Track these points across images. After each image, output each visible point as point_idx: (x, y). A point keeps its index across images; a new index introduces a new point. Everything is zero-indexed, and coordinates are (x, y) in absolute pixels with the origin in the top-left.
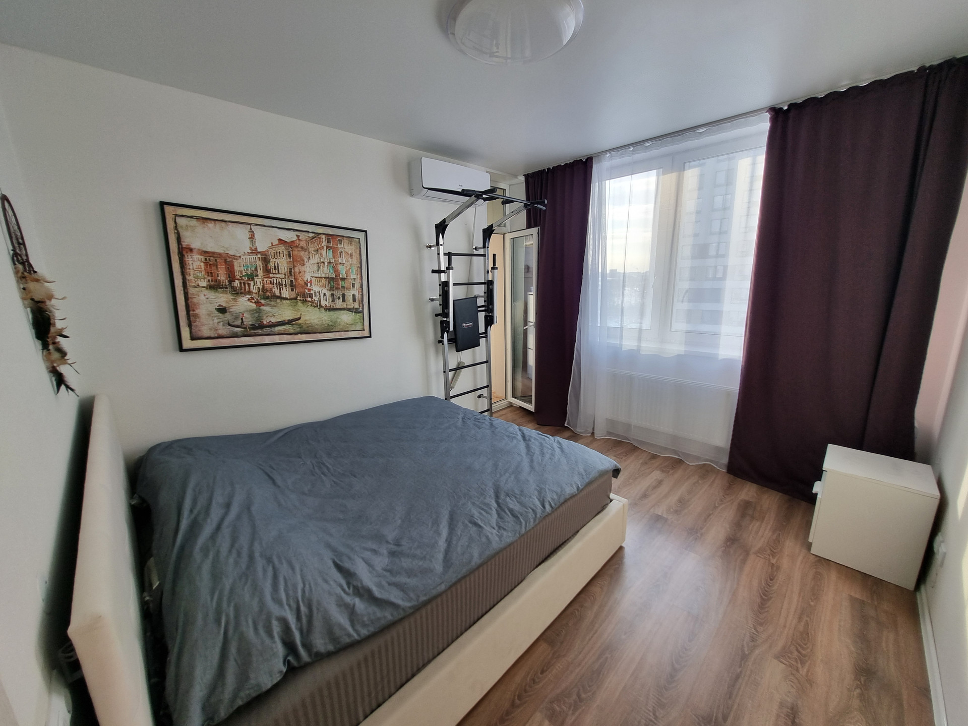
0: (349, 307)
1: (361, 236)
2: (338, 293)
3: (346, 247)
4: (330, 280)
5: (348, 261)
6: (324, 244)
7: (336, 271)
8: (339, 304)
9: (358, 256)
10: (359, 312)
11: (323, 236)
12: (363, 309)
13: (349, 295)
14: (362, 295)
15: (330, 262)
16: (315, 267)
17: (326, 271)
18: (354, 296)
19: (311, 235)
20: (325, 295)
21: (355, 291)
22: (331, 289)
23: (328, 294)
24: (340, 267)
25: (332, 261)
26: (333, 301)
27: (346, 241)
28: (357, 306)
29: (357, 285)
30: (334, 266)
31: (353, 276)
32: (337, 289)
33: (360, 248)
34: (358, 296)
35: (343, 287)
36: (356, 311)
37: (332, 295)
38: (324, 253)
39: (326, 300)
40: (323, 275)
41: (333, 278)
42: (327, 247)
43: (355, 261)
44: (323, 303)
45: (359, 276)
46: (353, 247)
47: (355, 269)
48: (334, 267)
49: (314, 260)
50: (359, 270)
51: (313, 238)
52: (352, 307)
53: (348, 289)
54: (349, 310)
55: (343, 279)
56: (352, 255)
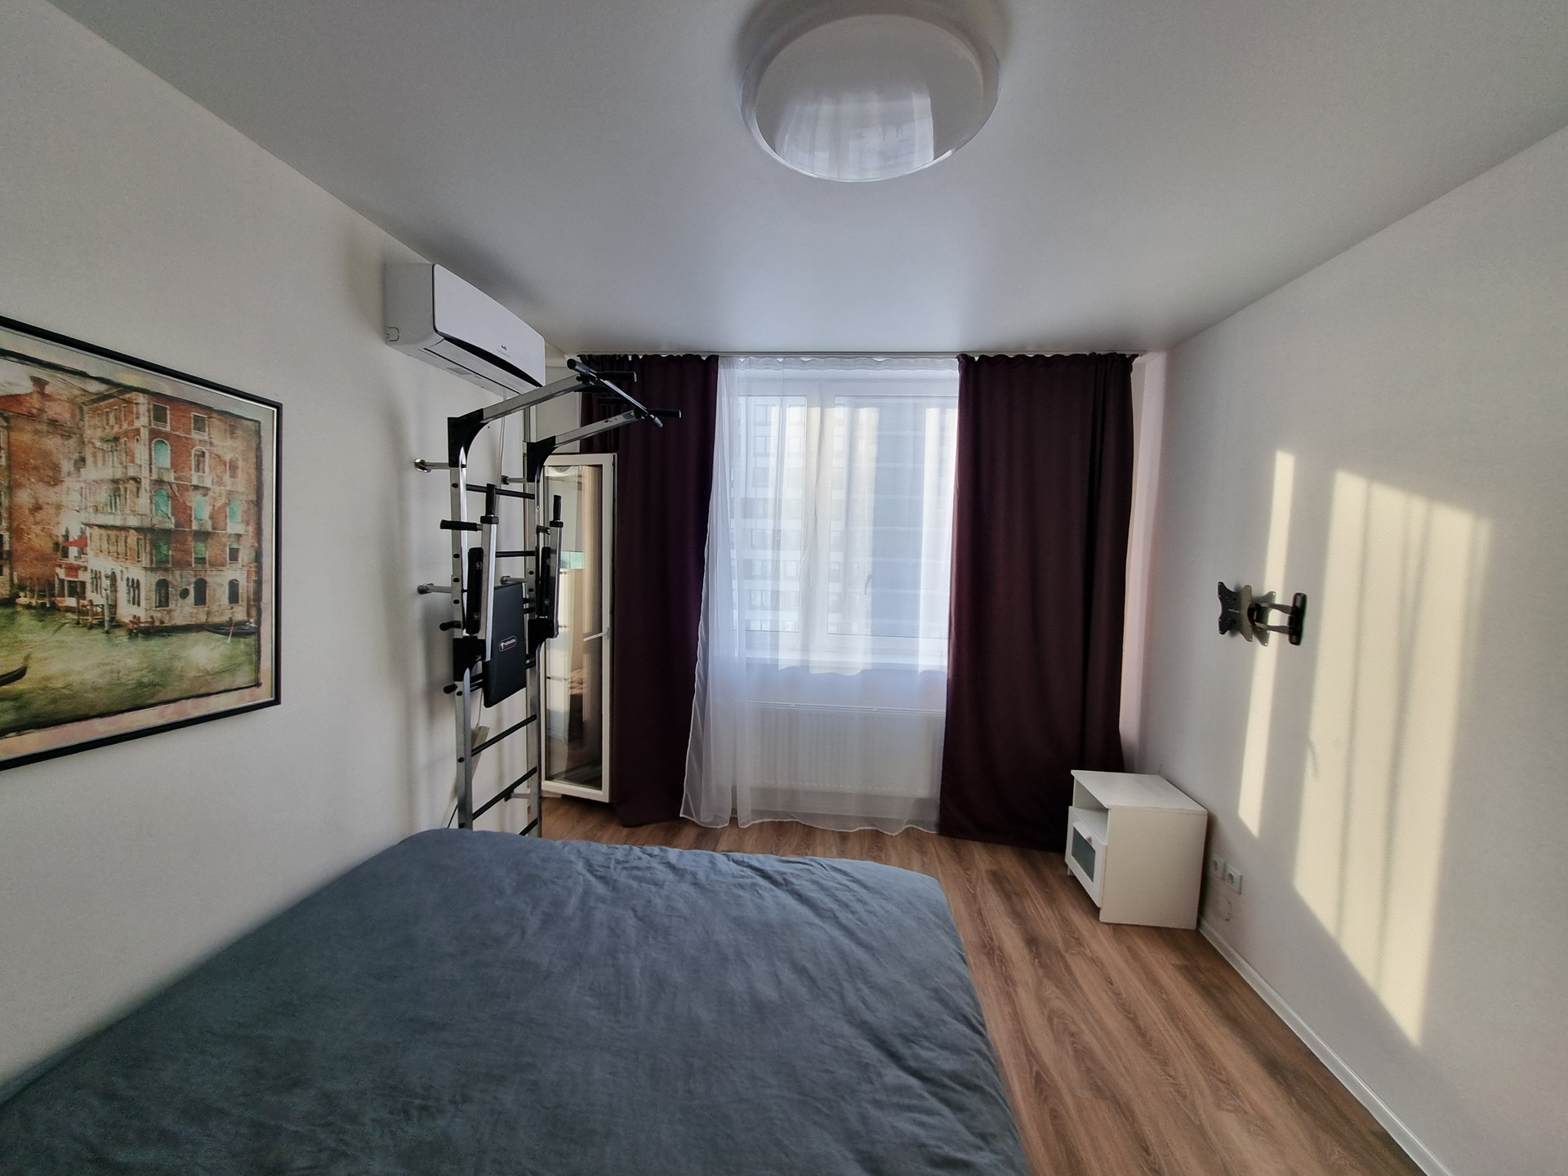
0: (216, 619)
1: (264, 414)
2: (181, 579)
3: (223, 444)
4: (154, 536)
5: (220, 483)
6: (143, 421)
7: (182, 511)
8: (183, 611)
9: (252, 471)
10: (248, 634)
11: (141, 399)
12: (259, 622)
13: (219, 582)
14: (259, 583)
15: (160, 482)
16: (103, 495)
17: (142, 508)
18: (233, 585)
19: (95, 387)
20: (134, 585)
21: (238, 573)
22: (159, 565)
23: (148, 581)
24: (196, 501)
25: (170, 477)
26: (163, 602)
27: (216, 421)
28: (240, 614)
29: (245, 555)
30: (173, 492)
31: (234, 526)
32: (182, 564)
33: (259, 449)
34: (245, 587)
35: (201, 561)
36: (238, 630)
37: (163, 585)
38: (141, 451)
39: (136, 601)
40: (133, 521)
41: (168, 532)
42: (154, 434)
43: (241, 484)
44: (126, 612)
45: (251, 529)
46: (239, 444)
47: (239, 507)
48: (173, 497)
49: (100, 470)
50: (253, 510)
51: (103, 397)
52: (225, 619)
53: (217, 565)
54: (216, 629)
55: (203, 536)
56: (233, 468)
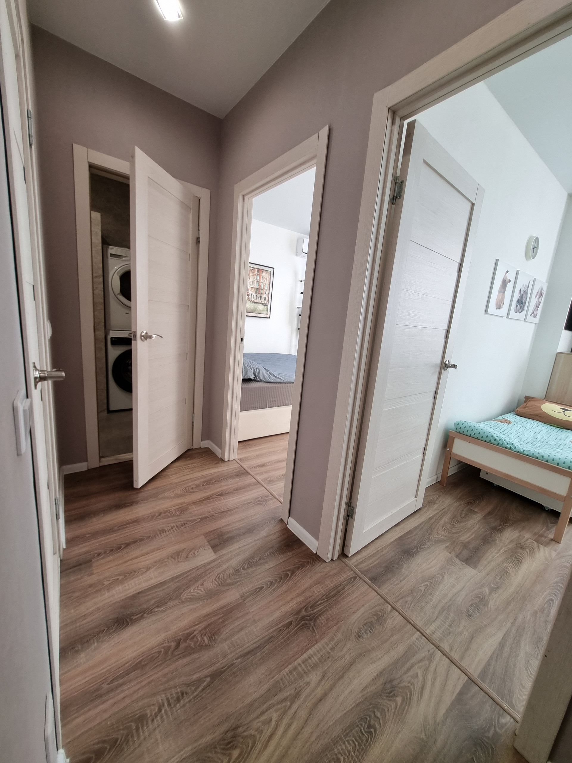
0: (262, 302)
1: (272, 270)
2: (259, 296)
3: (265, 275)
4: (256, 289)
5: (265, 281)
6: (256, 273)
7: (259, 285)
8: (258, 300)
9: (269, 280)
10: (266, 306)
11: (256, 269)
12: (268, 304)
13: (263, 296)
14: (269, 298)
15: (257, 281)
16: (251, 283)
17: (256, 285)
18: (265, 297)
19: (252, 268)
20: (253, 296)
21: (266, 296)
22: (256, 293)
23: (255, 295)
24: (261, 284)
25: (258, 281)
26: (256, 299)
27: (265, 272)
28: (266, 303)
29: (267, 293)
30: (259, 283)
31: (266, 288)
32: (259, 293)
33: (270, 276)
34: (267, 298)
35: (261, 293)
36: (265, 305)
37: (256, 296)
38: (255, 277)
39: (253, 298)
40: (254, 287)
41: (258, 288)
42: (257, 274)
43: (268, 282)
44: (252, 299)
45: (268, 289)
46: (268, 275)
47: (267, 285)
48: (259, 284)
49: (251, 280)
50: (269, 286)
51: (252, 270)
52: (263, 303)
53: (263, 294)
54: (262, 304)
55: (262, 289)
56: (267, 279)
